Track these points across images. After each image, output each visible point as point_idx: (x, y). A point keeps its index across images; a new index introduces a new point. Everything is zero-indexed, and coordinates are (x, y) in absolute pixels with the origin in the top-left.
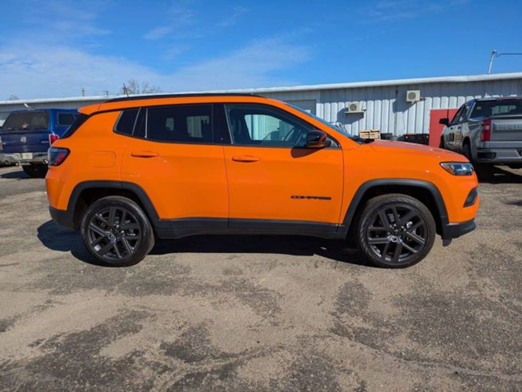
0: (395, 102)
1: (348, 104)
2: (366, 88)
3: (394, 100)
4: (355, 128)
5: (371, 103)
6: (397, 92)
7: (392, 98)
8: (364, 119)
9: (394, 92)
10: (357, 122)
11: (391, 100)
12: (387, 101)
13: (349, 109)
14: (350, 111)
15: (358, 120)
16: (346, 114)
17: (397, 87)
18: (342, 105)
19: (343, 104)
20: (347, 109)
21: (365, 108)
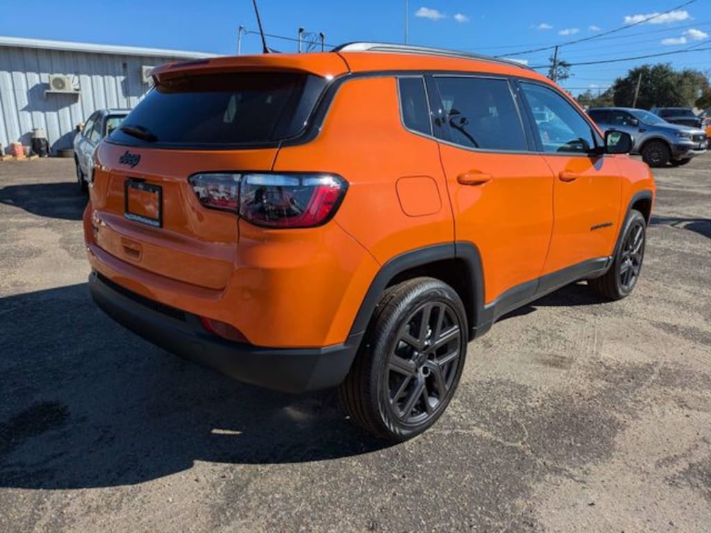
0: (124, 81)
1: (45, 78)
2: (75, 53)
3: (122, 78)
4: (64, 118)
5: (85, 79)
6: (125, 66)
7: (119, 75)
8: (79, 104)
9: (121, 65)
10: (67, 109)
11: (118, 78)
12: (112, 79)
13: (52, 86)
14: (53, 90)
15: (69, 105)
16: (47, 93)
17: (124, 57)
18: (35, 79)
19: (36, 76)
20: (47, 86)
21: (77, 87)
